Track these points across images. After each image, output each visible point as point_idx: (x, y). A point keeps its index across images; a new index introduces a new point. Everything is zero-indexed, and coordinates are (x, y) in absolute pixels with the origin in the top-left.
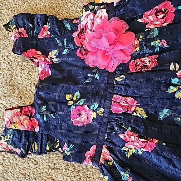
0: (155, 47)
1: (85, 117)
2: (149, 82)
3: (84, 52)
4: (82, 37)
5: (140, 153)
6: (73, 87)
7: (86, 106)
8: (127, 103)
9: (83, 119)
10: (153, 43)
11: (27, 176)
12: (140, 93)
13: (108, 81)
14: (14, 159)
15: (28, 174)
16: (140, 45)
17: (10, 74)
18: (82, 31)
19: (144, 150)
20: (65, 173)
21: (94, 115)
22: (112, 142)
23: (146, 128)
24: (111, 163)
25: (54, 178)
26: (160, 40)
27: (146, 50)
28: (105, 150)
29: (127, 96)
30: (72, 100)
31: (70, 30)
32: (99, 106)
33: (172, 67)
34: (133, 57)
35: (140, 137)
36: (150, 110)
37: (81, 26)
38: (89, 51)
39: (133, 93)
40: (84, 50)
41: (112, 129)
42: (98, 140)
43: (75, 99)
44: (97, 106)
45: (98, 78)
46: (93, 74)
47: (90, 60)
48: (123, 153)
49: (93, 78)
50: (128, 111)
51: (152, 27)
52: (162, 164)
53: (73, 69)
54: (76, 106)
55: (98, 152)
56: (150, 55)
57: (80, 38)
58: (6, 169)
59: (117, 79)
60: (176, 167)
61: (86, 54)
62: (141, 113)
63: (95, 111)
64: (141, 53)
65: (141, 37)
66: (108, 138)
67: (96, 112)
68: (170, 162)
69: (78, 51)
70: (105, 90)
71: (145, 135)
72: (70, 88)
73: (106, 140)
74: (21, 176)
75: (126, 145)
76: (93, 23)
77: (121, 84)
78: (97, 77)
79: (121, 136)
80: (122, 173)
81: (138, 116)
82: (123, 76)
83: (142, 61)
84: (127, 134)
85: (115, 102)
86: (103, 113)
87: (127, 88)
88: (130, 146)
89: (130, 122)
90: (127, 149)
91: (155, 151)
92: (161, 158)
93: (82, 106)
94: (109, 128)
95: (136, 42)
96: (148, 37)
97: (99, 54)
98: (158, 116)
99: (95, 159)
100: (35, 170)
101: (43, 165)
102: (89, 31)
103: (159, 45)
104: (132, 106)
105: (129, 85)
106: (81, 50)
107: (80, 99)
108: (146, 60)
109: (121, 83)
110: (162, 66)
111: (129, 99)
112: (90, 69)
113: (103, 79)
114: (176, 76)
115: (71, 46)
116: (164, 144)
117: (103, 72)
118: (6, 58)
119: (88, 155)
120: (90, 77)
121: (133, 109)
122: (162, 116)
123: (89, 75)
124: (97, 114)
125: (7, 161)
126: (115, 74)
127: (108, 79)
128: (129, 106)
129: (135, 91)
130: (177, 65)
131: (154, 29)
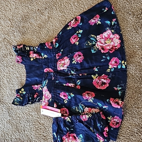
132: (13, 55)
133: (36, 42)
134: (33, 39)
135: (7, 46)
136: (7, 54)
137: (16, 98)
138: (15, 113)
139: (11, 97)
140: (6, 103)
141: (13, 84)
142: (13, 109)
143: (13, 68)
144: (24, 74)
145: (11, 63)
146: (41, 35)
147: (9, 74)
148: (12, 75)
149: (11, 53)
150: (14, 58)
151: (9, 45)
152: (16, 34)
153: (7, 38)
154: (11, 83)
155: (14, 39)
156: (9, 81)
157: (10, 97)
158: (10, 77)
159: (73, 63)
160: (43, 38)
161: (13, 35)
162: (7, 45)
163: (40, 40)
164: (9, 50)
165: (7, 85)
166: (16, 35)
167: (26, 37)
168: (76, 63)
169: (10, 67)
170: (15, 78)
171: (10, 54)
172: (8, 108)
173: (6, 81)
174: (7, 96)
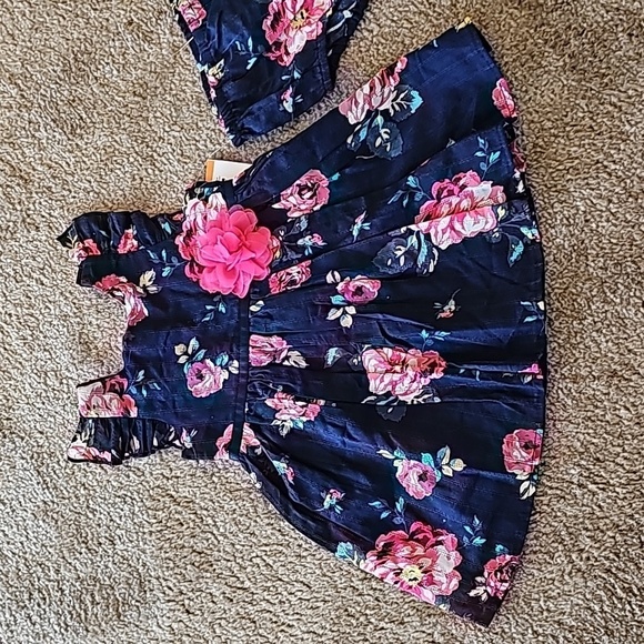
0: (304, 247)
1: (212, 380)
2: (298, 307)
3: (196, 269)
4: (191, 244)
5: (301, 425)
6: (184, 331)
7: (208, 361)
8: (272, 346)
9: (207, 385)
10: (300, 242)
11: (127, 499)
12: (287, 326)
13: (239, 314)
14: (103, 472)
15: (129, 494)
16: (282, 247)
17: (79, 323)
18: (190, 234)
19: (304, 419)
20: (189, 483)
21: (225, 375)
22: (257, 416)
23: (305, 384)
24: (259, 451)
25: (174, 493)
26: (311, 234)
27: (292, 255)
28: (247, 430)
29: (271, 336)
30: (186, 353)
31: (170, 232)
32: (231, 359)
33: (329, 279)
34: (275, 269)
35: (296, 399)
36: (310, 353)
37: (186, 225)
38: (204, 267)
39: (279, 328)
40: (197, 264)
41: (257, 394)
42: (235, 415)
43: (190, 352)
44: (226, 359)
45: (224, 311)
46: (215, 304)
47: (209, 282)
48: (275, 431)
49: (217, 312)
50: (275, 359)
51: (296, 215)
52: (333, 437)
53: (182, 299)
54: (192, 363)
55: (238, 435)
56: (300, 261)
57: (187, 245)
58: (92, 492)
59: (253, 308)
60: (354, 439)
61: (200, 272)
62: (296, 359)
63: (226, 367)
64: (284, 260)
65: (282, 234)
66: (250, 410)
67: (227, 369)
68: (343, 431)
69: (187, 268)
70: (237, 329)
71: (303, 395)
72: (180, 334)
73: (248, 414)
74: (118, 500)
75: (277, 415)
76: (205, 218)
77: (260, 317)
78: (222, 308)
79: (269, 402)
80: (275, 463)
81: (292, 366)
82: (261, 302)
83: (288, 274)
84: (278, 399)
85: (253, 347)
86: (239, 369)
87: (268, 320)
88: (283, 417)
89: (280, 377)
90: (279, 423)
91: (320, 417)
92: (329, 427)
93: (202, 361)
94: (251, 393)
95: (276, 243)
96: (291, 232)
97: (219, 269)
98: (325, 361)
99: (232, 448)
100: (140, 486)
101: (152, 474)
102: (201, 232)
103: (310, 243)
104: (282, 351)
105: (269, 316)
106: (191, 266)
107: (199, 350)
108: (294, 270)
109: (259, 314)
110: (316, 279)
111: (274, 339)
112: (209, 297)
113: (232, 310)
114: (336, 293)
115: (175, 261)
116: (334, 405)
117: (230, 299)
118: (68, 295)
119: (221, 442)
120: (211, 310)
121: (283, 355)
122: (330, 361)
123: (209, 307)
124: (230, 372)
125: (91, 478)
126: (249, 300)
127: (239, 310)
128: (276, 351)
129: (279, 324)
130: (336, 274)
131: (299, 217)
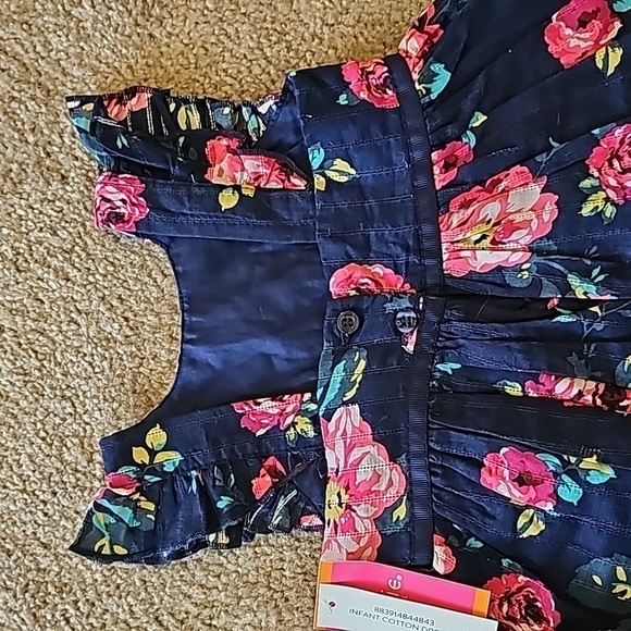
132: (63, 177)
133: (257, 71)
134: (230, 45)
135: (14, 105)
136: (15, 166)
137: (105, 503)
138: (92, 620)
139: (55, 494)
140: (14, 540)
141: (68, 394)
142: (75, 587)
143: (73, 273)
144: (157, 315)
145: (55, 234)
146: (293, 16)
147: (32, 315)
148: (65, 328)
149: (48, 162)
150: (76, 196)
151: (33, 98)
152: (92, 12)
153: (18, 48)
154: (52, 388)
155: (72, 50)
156: (37, 373)
157: (48, 497)
158: (45, 340)
159: (586, 210)
160: (314, 36)
161: (61, 21)
162: (21, 102)
163: (289, 49)
164: (31, 139)
165: (23, 404)
166: (88, 25)
167: (170, 35)
168: (610, 211)
169: (44, 264)
170: (87, 349)
171: (38, 163)
172: (32, 586)
173: (10, 372)
174: (24, 491)
